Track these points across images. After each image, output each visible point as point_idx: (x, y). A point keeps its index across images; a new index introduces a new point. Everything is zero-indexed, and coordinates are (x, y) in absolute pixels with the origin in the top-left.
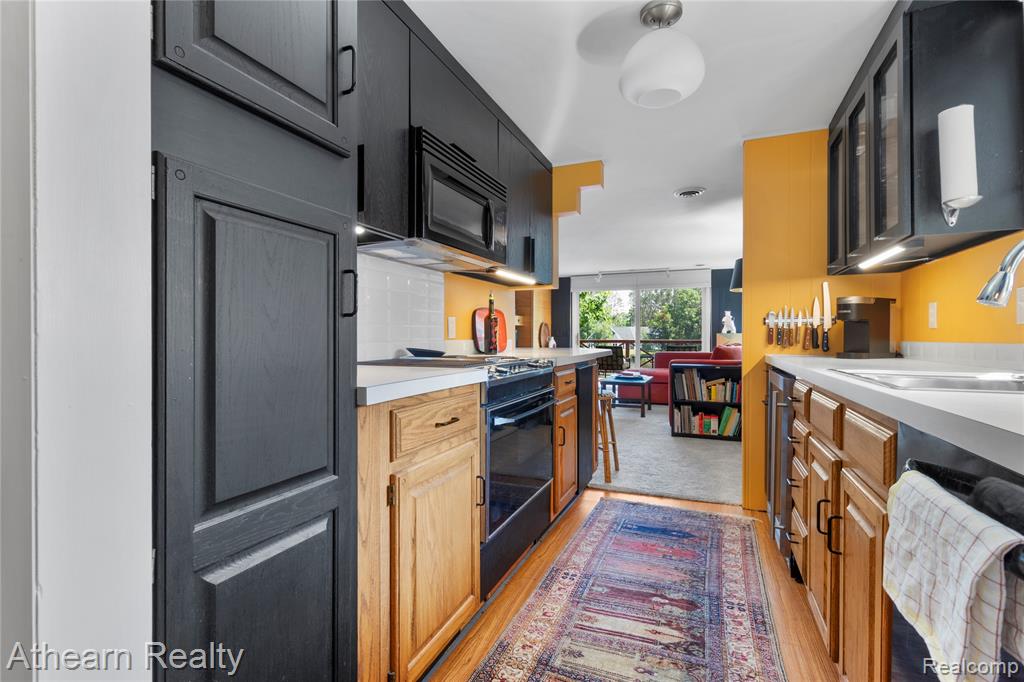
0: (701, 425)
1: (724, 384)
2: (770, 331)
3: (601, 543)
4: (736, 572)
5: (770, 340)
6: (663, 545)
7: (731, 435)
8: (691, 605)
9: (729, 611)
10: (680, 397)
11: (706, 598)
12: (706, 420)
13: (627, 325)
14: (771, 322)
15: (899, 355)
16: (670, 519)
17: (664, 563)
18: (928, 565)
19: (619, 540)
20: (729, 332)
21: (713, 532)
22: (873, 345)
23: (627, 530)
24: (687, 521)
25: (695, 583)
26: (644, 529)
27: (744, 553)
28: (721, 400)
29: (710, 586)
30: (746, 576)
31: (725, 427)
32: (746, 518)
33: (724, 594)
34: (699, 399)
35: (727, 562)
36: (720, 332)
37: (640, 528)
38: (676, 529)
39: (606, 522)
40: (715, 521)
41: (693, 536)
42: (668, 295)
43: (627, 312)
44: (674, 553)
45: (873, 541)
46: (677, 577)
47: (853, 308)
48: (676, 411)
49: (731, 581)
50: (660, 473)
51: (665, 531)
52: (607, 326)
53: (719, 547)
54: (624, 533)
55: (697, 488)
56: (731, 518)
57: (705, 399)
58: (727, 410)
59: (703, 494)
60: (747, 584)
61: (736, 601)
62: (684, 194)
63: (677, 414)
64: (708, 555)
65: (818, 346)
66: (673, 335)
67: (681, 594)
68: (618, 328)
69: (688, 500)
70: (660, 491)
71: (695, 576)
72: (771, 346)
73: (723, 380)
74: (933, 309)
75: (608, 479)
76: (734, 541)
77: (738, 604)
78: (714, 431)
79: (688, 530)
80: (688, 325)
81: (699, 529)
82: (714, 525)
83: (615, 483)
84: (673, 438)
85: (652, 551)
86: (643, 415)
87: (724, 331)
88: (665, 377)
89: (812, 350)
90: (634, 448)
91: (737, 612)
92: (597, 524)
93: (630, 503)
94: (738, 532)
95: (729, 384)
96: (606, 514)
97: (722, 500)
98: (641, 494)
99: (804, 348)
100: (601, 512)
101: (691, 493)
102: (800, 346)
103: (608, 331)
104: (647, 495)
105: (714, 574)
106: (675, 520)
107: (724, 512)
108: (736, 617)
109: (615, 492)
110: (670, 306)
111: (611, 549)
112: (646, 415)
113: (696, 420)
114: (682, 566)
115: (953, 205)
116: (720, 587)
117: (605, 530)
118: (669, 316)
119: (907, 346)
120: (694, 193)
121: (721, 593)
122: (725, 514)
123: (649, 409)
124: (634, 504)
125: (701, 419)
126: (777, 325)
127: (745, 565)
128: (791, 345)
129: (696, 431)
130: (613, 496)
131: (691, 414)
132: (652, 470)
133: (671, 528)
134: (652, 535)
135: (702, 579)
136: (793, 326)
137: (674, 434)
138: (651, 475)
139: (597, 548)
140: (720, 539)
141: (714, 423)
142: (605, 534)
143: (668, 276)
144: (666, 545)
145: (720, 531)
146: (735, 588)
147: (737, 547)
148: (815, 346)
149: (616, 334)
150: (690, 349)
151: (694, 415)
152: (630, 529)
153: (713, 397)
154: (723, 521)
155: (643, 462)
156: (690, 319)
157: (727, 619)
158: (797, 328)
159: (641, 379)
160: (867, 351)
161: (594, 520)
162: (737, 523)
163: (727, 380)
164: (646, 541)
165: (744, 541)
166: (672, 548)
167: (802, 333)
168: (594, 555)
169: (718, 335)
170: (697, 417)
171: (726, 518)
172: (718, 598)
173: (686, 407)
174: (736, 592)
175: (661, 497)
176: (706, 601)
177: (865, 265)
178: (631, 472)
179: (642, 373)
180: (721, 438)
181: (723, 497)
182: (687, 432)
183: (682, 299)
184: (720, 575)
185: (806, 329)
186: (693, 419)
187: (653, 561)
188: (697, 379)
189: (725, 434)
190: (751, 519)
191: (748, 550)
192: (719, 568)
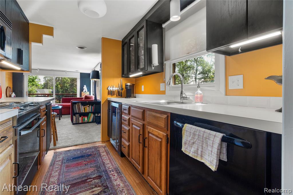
0: (82, 120)
1: (89, 107)
2: (109, 91)
3: (61, 169)
4: (107, 161)
5: (109, 94)
6: (84, 161)
7: (91, 121)
8: (100, 177)
9: (110, 173)
10: (75, 112)
11: (103, 172)
12: (84, 118)
13: (43, 88)
14: (109, 89)
15: (135, 97)
16: (83, 152)
17: (86, 167)
18: (200, 144)
19: (67, 166)
20: (85, 91)
21: (97, 152)
22: (132, 95)
23: (69, 161)
24: (88, 151)
25: (98, 169)
26: (75, 158)
27: (107, 155)
28: (88, 111)
29: (102, 168)
30: (110, 161)
31: (89, 119)
32: (103, 144)
33: (107, 169)
34: (81, 112)
35: (104, 159)
36: (83, 91)
37: (73, 159)
38: (86, 154)
39: (60, 161)
40: (96, 148)
41: (92, 155)
42: (59, 79)
43: (43, 84)
44: (88, 163)
45: (160, 142)
46: (92, 170)
47: (129, 86)
48: (74, 116)
49: (107, 164)
50: (73, 138)
51: (82, 157)
52: (34, 89)
53: (100, 155)
54: (68, 162)
55: (87, 140)
56: (100, 146)
57: (83, 112)
58: (90, 114)
59: (90, 141)
60: (111, 163)
61: (111, 169)
62: (80, 48)
63: (74, 118)
64: (98, 159)
65: (120, 95)
66: (61, 92)
67: (95, 175)
68: (39, 89)
69: (86, 144)
70: (76, 143)
71: (97, 167)
72: (109, 95)
73: (89, 106)
74: (143, 87)
75: (55, 144)
76: (103, 152)
77: (112, 170)
78: (86, 121)
79: (89, 153)
80: (66, 89)
81: (93, 152)
82: (96, 149)
83: (57, 146)
84: (73, 126)
85: (80, 165)
86: (60, 119)
87: (84, 91)
88: (69, 105)
89: (118, 96)
90: (60, 131)
91: (112, 173)
92: (56, 163)
93: (66, 151)
94: (103, 149)
95: (90, 107)
96: (59, 158)
97: (95, 141)
98: (69, 147)
99: (117, 96)
100: (56, 158)
101: (86, 142)
102: (116, 95)
103: (34, 91)
104: (72, 146)
105: (102, 164)
106: (84, 152)
107: (97, 145)
108: (113, 174)
109: (59, 148)
110: (60, 83)
111: (65, 170)
112: (61, 119)
113: (80, 118)
114: (92, 165)
115: (154, 65)
116: (105, 167)
117: (60, 164)
118: (59, 86)
119: (137, 95)
120: (83, 48)
121: (106, 169)
122: (98, 145)
123: (61, 117)
124: (68, 151)
125: (82, 118)
126: (110, 90)
127: (109, 158)
128: (114, 95)
129: (80, 122)
130: (58, 150)
131: (79, 117)
132: (70, 137)
133: (84, 155)
134: (78, 159)
135: (100, 167)
136: (114, 90)
137: (73, 124)
138: (71, 139)
139: (60, 172)
140: (99, 153)
141: (86, 119)
142: (61, 165)
143: (66, 73)
144: (85, 161)
145: (98, 150)
146: (109, 166)
147: (105, 154)
148: (119, 95)
149: (38, 92)
150: (73, 96)
151: (80, 117)
152: (70, 160)
153: (86, 111)
154: (98, 147)
155: (66, 135)
156: (67, 87)
157: (111, 176)
158: (115, 91)
159: (59, 107)
160: (131, 96)
161: (55, 162)
162: (102, 146)
163: (90, 105)
164: (77, 162)
165: (106, 151)
166: (87, 161)
167: (116, 92)
168: (59, 175)
169: (82, 92)
170: (81, 117)
171: (98, 146)
172: (106, 171)
173: (77, 115)
174: (110, 167)
175: (76, 145)
176: (103, 173)
177: (131, 76)
178: (63, 140)
179: (59, 105)
180: (88, 123)
181: (96, 140)
182: (78, 122)
183: (64, 81)
184: (104, 163)
185: (117, 91)
186: (79, 118)
187: (82, 168)
188: (81, 106)
189: (89, 121)
190: (105, 144)
191: (108, 154)
192: (103, 161)
